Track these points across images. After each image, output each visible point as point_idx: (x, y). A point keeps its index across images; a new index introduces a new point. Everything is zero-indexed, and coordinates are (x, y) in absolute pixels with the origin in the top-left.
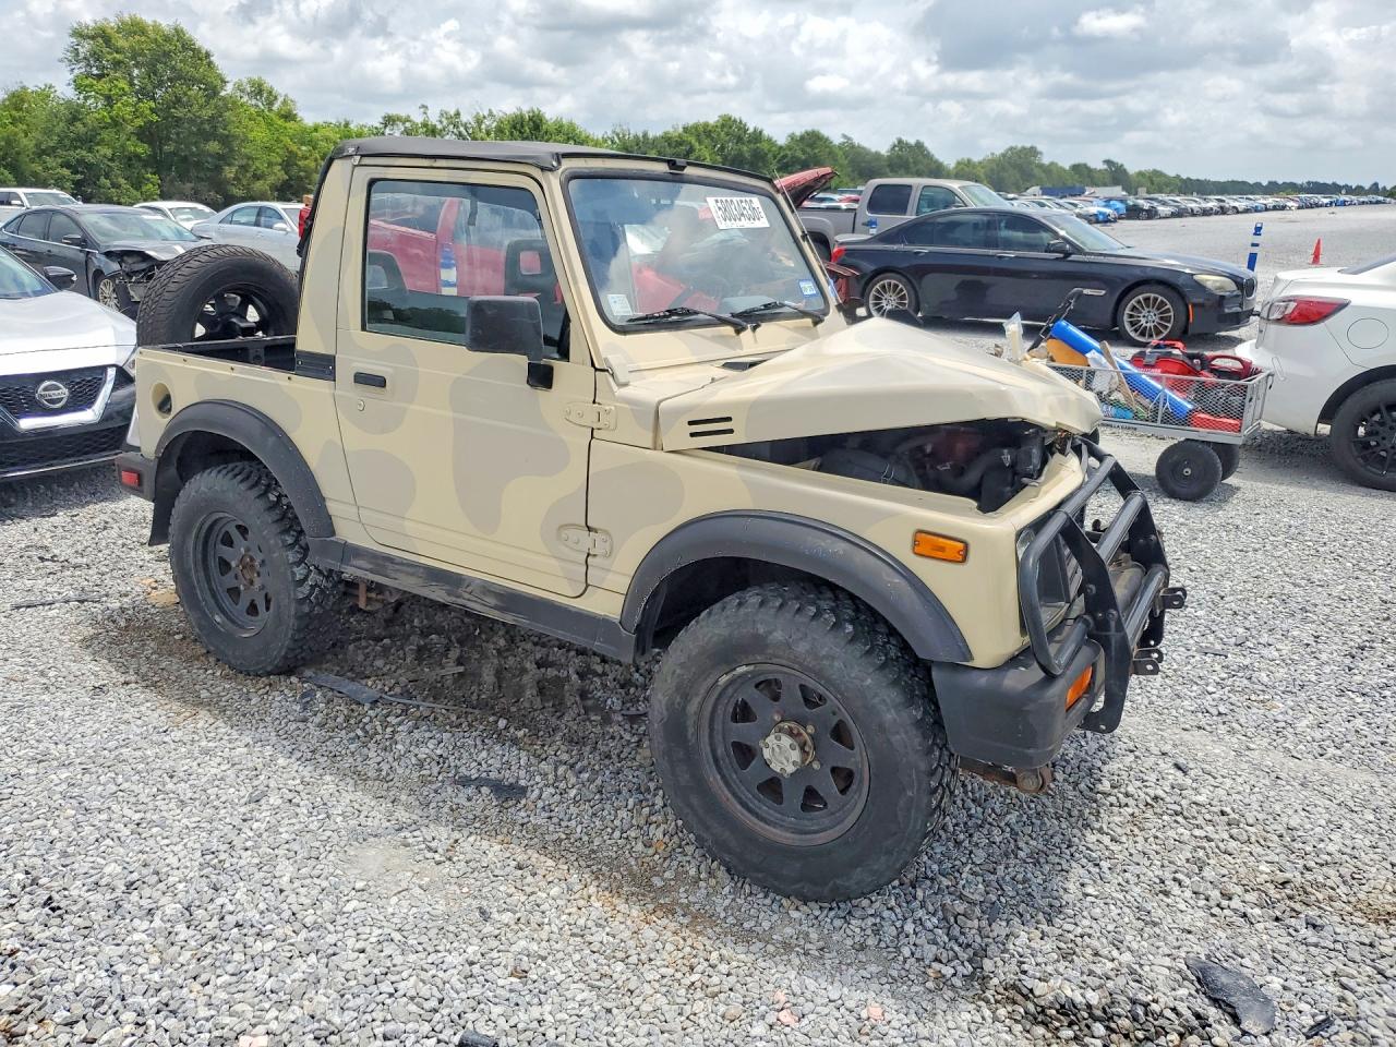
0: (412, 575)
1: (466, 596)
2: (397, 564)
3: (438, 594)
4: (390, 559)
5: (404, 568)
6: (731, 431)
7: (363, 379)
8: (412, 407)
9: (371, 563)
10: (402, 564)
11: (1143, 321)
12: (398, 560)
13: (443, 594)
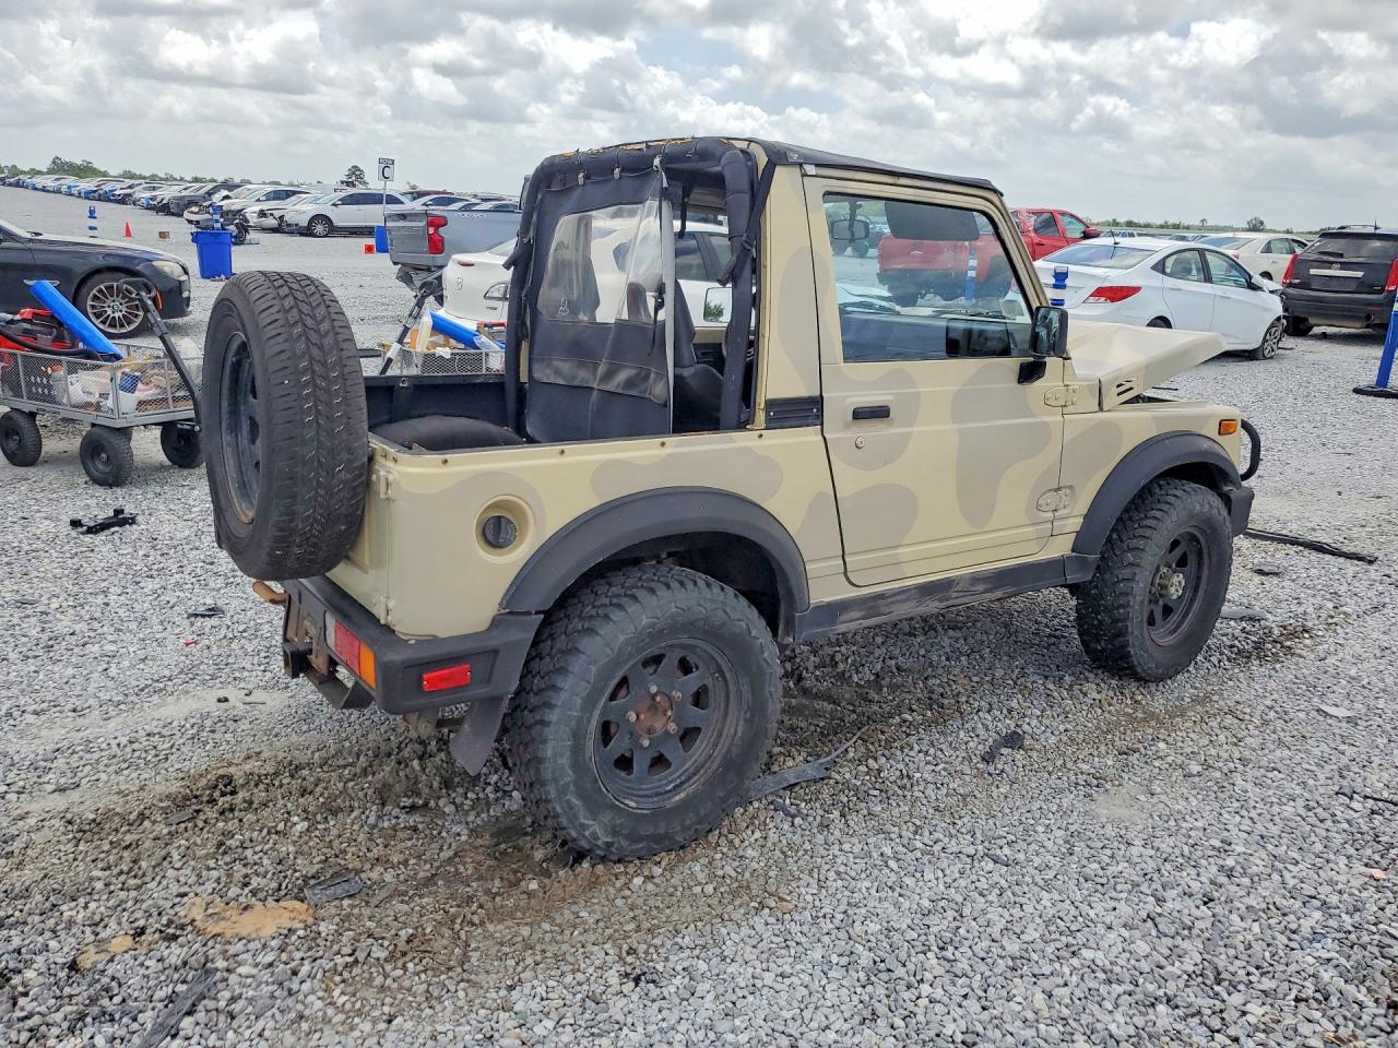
0: (906, 600)
1: (954, 595)
2: (889, 597)
3: (932, 606)
4: (880, 596)
5: (899, 597)
6: (1131, 389)
7: (860, 415)
8: (915, 429)
9: (860, 611)
10: (894, 595)
11: (109, 312)
12: (890, 593)
13: (937, 604)
